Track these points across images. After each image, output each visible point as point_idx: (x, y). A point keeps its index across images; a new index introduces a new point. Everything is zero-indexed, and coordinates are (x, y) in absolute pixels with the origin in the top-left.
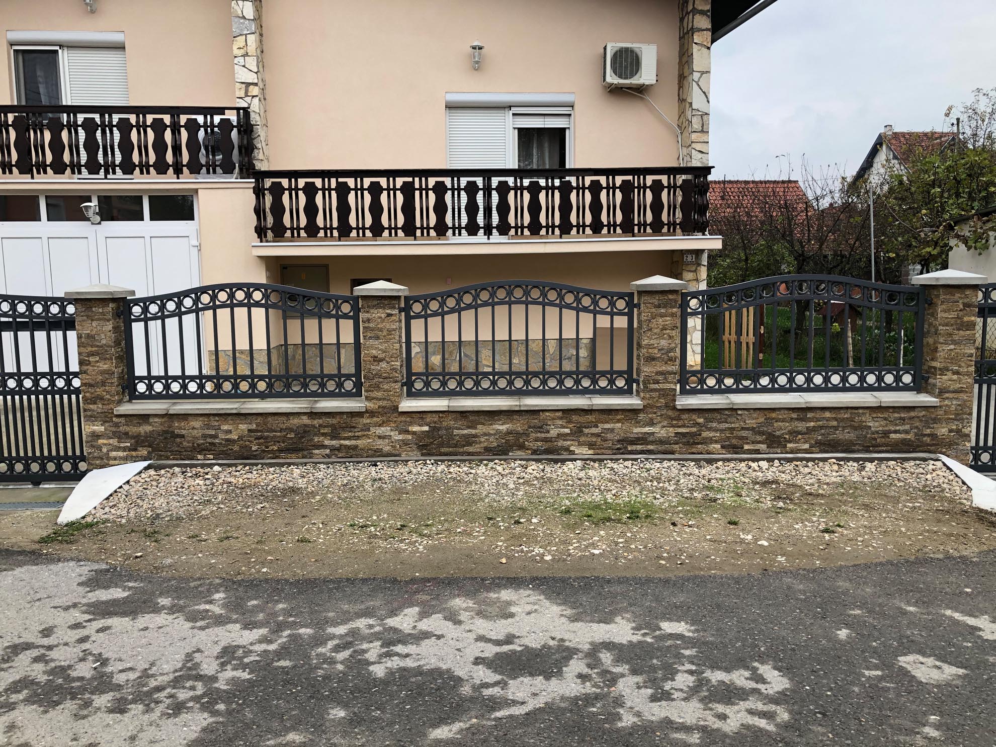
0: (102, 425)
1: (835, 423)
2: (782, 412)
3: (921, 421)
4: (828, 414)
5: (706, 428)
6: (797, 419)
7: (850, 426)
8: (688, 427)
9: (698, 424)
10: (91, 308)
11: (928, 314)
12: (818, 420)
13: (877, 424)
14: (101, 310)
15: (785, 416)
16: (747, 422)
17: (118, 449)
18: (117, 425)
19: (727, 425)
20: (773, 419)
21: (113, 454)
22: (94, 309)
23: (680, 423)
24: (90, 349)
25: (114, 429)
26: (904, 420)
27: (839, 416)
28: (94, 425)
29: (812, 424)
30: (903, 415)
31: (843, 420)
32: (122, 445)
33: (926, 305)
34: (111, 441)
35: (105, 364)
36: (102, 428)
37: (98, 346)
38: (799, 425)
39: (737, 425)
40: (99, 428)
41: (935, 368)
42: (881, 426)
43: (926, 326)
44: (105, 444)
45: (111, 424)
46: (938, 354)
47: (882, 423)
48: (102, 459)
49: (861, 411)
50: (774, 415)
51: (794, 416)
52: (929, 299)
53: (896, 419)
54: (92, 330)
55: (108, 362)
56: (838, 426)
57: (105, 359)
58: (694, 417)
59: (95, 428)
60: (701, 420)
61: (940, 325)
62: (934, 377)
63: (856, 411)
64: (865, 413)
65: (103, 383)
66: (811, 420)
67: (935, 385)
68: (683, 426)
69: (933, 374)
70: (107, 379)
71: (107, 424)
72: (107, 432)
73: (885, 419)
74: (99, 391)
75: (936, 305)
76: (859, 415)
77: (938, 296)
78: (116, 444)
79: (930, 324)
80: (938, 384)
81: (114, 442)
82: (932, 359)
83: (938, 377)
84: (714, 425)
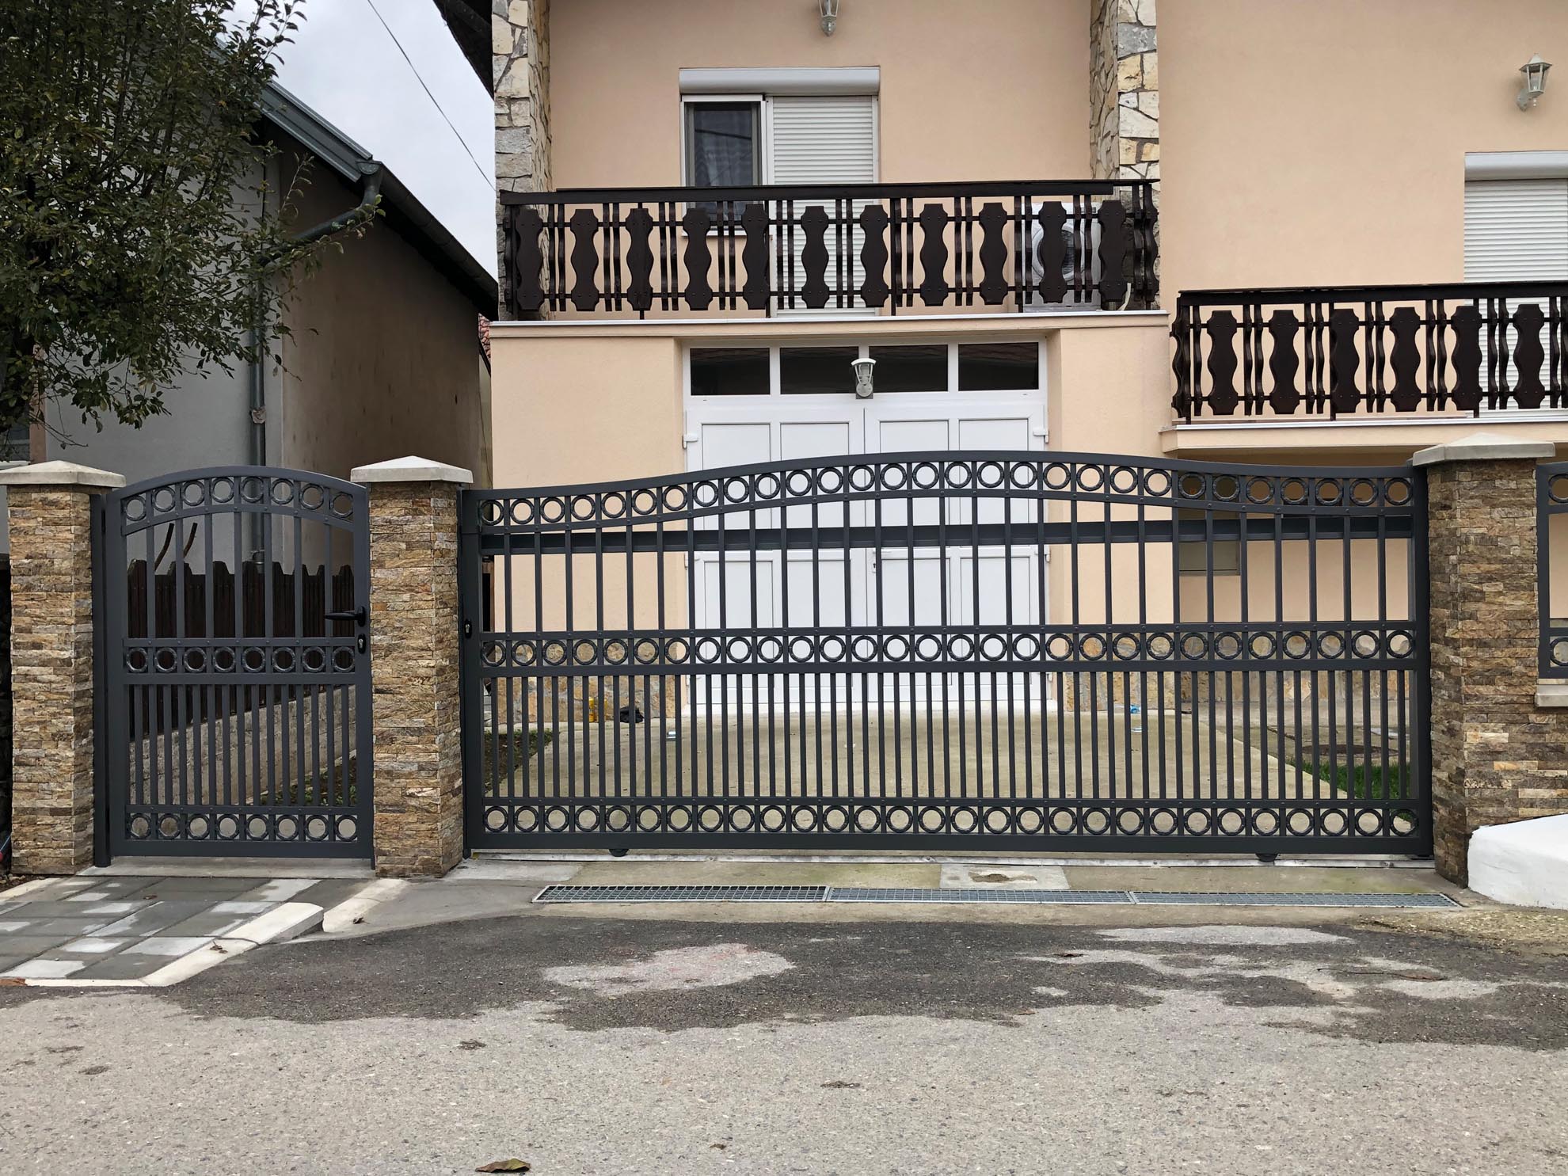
0: (1504, 729)
10: (1493, 480)
14: (1513, 485)
17: (1538, 782)
18: (1539, 730)
21: (1528, 793)
22: (1498, 483)
24: (1485, 567)
25: (1530, 739)
28: (1486, 730)
32: (1549, 774)
34: (1523, 765)
35: (1517, 598)
36: (1504, 737)
37: (1502, 561)
40: (1497, 736)
44: (1507, 771)
45: (1524, 727)
48: (1501, 803)
54: (1490, 528)
55: (1524, 594)
57: (1518, 588)
59: (1489, 735)
65: (1511, 641)
70: (1519, 630)
71: (1515, 729)
72: (1517, 745)
74: (1501, 655)
78: (1534, 771)
81: (1530, 766)
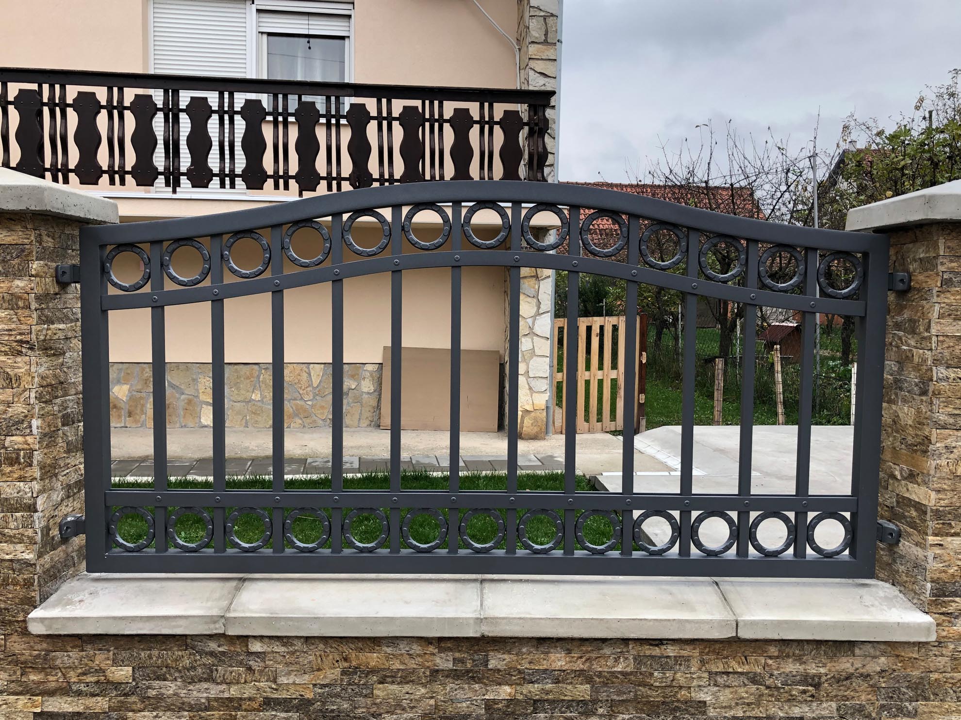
1: (583, 691)
2: (403, 647)
3: (876, 689)
4: (558, 660)
5: (144, 699)
6: (454, 675)
7: (636, 700)
8: (79, 693)
9: (117, 685)
11: (898, 326)
12: (526, 678)
13: (726, 696)
15: (412, 664)
16: (283, 680)
19: (215, 691)
20: (373, 671)
23: (54, 680)
26: (817, 686)
27: (597, 667)
29: (505, 692)
30: (813, 669)
31: (609, 679)
33: (891, 297)
38: (460, 695)
39: (248, 691)
41: (920, 508)
42: (739, 702)
43: (890, 365)
46: (932, 463)
47: (742, 692)
49: (671, 651)
50: (373, 659)
51: (444, 662)
52: (901, 274)
53: (790, 680)
56: (595, 701)
58: (101, 659)
60: (123, 673)
61: (937, 362)
62: (918, 538)
63: (656, 651)
64: (688, 659)
66: (502, 677)
67: (918, 566)
68: (65, 691)
69: (913, 525)
73: (754, 679)
75: (924, 294)
76: (664, 664)
77: (929, 264)
79: (904, 360)
80: (933, 565)
82: (911, 477)
83: (931, 539)
84: (170, 688)
